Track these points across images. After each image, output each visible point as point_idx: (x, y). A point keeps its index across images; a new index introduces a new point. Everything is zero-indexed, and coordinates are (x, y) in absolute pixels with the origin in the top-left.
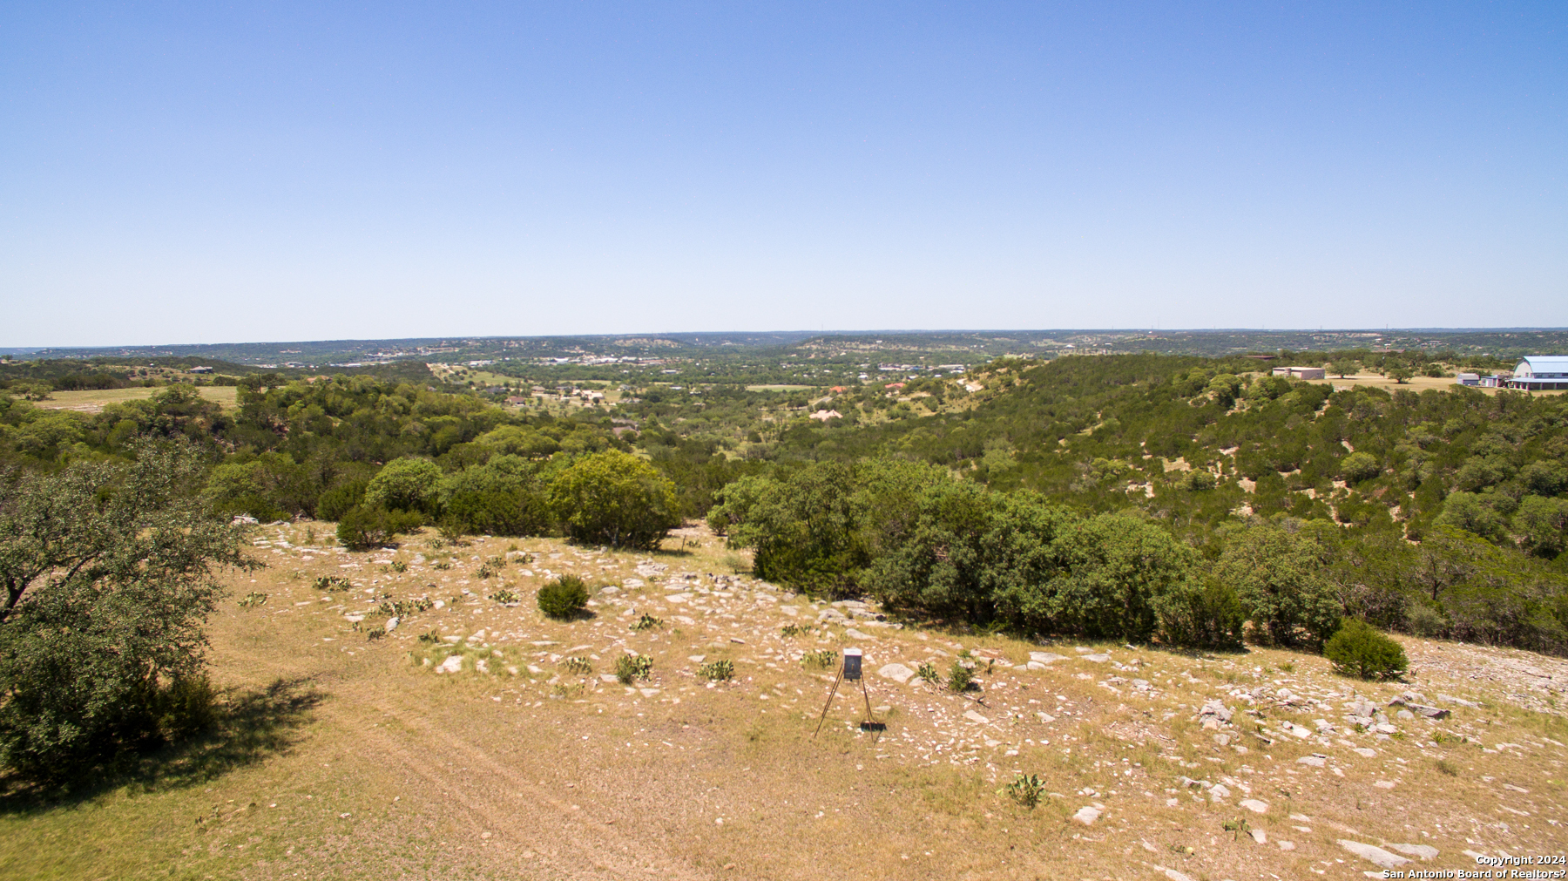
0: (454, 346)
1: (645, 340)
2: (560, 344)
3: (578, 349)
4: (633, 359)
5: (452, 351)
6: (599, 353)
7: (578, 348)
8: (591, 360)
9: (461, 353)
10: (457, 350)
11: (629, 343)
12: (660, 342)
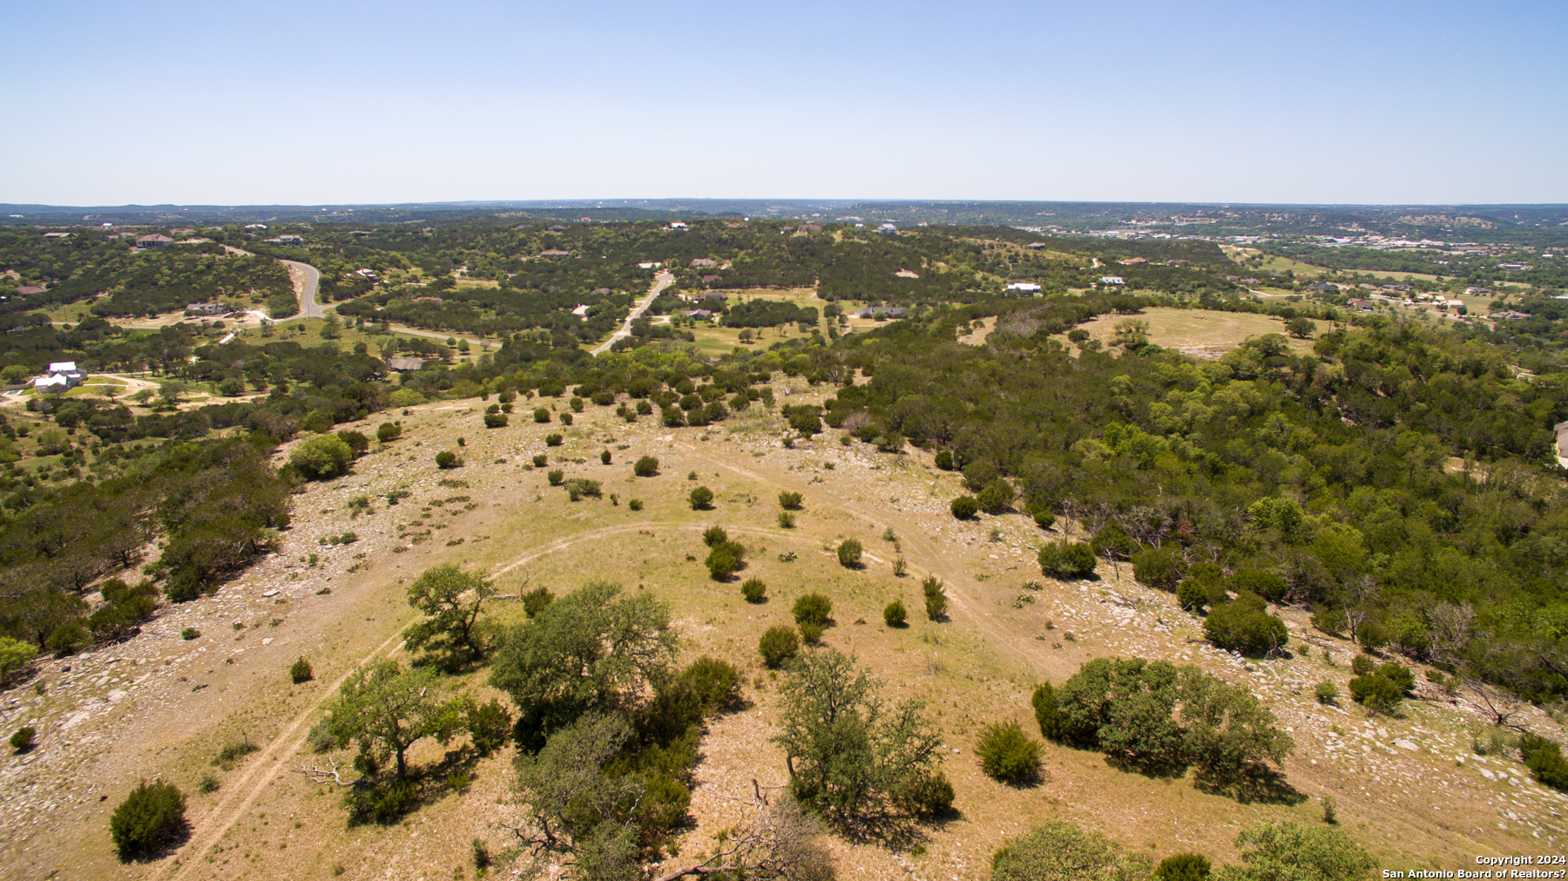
0: (1210, 216)
1: (1443, 217)
2: (1334, 218)
3: (1355, 228)
4: (1440, 243)
5: (1207, 222)
6: (1385, 233)
7: (1355, 225)
8: (1380, 243)
9: (1220, 224)
10: (1213, 221)
11: (1419, 221)
12: (1464, 220)
